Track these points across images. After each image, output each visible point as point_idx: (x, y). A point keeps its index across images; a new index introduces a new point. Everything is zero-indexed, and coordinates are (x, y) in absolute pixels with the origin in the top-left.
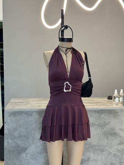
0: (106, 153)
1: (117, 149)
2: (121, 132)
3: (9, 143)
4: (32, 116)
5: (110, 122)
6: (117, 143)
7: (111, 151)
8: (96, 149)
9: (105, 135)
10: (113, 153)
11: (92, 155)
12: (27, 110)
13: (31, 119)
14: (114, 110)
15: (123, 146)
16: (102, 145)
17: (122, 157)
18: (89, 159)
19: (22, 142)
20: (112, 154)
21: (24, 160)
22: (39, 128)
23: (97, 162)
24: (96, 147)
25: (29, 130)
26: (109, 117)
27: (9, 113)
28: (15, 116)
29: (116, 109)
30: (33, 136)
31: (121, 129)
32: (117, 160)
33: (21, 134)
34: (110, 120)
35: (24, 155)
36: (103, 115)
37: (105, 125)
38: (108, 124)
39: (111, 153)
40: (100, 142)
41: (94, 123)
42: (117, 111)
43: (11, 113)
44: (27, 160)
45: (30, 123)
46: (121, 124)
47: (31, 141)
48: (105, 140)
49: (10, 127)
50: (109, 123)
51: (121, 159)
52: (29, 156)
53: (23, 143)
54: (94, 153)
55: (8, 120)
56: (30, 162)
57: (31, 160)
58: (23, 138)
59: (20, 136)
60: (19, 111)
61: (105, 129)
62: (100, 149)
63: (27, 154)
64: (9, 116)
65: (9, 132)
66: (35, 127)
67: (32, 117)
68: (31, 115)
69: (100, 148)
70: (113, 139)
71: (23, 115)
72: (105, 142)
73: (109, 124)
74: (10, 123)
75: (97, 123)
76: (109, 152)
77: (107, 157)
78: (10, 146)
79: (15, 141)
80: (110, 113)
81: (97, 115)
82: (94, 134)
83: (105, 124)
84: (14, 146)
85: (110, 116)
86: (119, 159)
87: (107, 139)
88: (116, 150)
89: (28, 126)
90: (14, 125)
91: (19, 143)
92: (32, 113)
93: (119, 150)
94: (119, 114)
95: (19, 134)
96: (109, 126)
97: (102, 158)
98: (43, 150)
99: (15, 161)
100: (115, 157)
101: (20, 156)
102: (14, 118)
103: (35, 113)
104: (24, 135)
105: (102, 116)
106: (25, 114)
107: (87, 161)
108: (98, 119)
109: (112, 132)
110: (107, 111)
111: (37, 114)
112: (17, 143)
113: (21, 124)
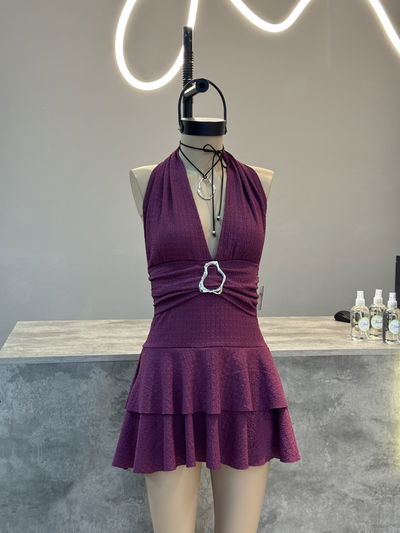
0: (329, 499)
1: (364, 485)
2: (376, 428)
3: (12, 467)
4: (88, 377)
5: (342, 395)
6: (363, 464)
7: (346, 491)
8: (297, 485)
9: (326, 438)
10: (352, 495)
11: (285, 503)
12: (71, 360)
13: (84, 387)
14: (356, 359)
15: (384, 472)
16: (317, 472)
17: (381, 509)
18: (275, 517)
19: (54, 463)
20: (348, 500)
21: (64, 523)
22: (110, 419)
23: (301, 525)
24: (298, 478)
25: (78, 425)
26: (339, 379)
27: (13, 371)
28: (30, 380)
29: (360, 353)
30: (92, 442)
31: (376, 419)
32: (366, 518)
33: (51, 440)
34: (342, 391)
35: (61, 507)
36: (321, 373)
37: (325, 408)
38: (336, 404)
39: (346, 495)
40: (309, 461)
42: (366, 360)
43: (17, 371)
44: (72, 525)
45: (82, 402)
46: (378, 404)
47: (86, 462)
48: (327, 454)
49: (16, 418)
50: (338, 399)
51: (379, 515)
52: (78, 509)
53: (60, 467)
54: (290, 497)
55: (9, 394)
56: (82, 528)
57: (86, 523)
58: (59, 450)
59: (49, 446)
60: (43, 362)
61: (326, 419)
62: (311, 483)
63: (70, 503)
64: (11, 381)
65: (11, 430)
66: (98, 414)
67: (87, 383)
68: (85, 377)
69: (310, 480)
70: (351, 452)
71: (57, 374)
72: (326, 461)
73: (339, 404)
74: (15, 403)
75: (301, 401)
76: (339, 493)
77: (333, 509)
78: (14, 479)
79: (32, 460)
80: (343, 368)
81: (299, 373)
83: (327, 404)
84: (29, 477)
85: (343, 377)
86: (372, 516)
87: (334, 450)
88: (361, 487)
89: (76, 412)
90: (27, 410)
91: (46, 469)
92: (89, 370)
93: (370, 487)
94: (369, 369)
95: (45, 437)
96: (338, 409)
97: (316, 513)
98: (123, 490)
99: (31, 527)
100: (358, 510)
101: (48, 509)
102: (28, 384)
103: (97, 370)
104: (62, 440)
105: (315, 377)
106: (65, 371)
107: (267, 522)
108: (303, 386)
109: (349, 430)
110: (332, 361)
111: (105, 373)
112: (38, 467)
113: (51, 406)
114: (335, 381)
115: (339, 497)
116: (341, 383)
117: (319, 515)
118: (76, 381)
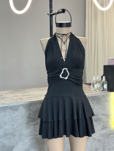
0: (91, 140)
1: (100, 134)
2: (103, 117)
4: (18, 110)
6: (100, 128)
7: (95, 137)
10: (97, 138)
13: (17, 114)
14: (97, 97)
15: (106, 130)
17: (105, 141)
19: (8, 141)
20: (96, 140)
22: (26, 123)
25: (15, 126)
29: (98, 95)
30: (20, 132)
31: (103, 114)
32: (101, 144)
33: (6, 132)
39: (96, 138)
42: (100, 97)
45: (16, 119)
46: (103, 110)
47: (18, 139)
51: (104, 143)
53: (10, 141)
58: (9, 135)
59: (6, 135)
66: (22, 122)
67: (17, 112)
68: (17, 110)
70: (96, 125)
71: (7, 110)
77: (92, 143)
79: (0, 140)
80: (94, 100)
85: (94, 103)
86: (103, 144)
88: (100, 135)
89: (14, 122)
91: (5, 142)
92: (18, 107)
93: (102, 135)
94: (101, 100)
95: (4, 132)
97: (88, 145)
98: (31, 146)
100: (99, 142)
103: (21, 107)
104: (10, 132)
106: (10, 109)
110: (91, 98)
111: (24, 108)
112: (2, 142)
113: (6, 121)
115: (94, 139)
116: (94, 105)
117: (88, 146)
118: (14, 111)
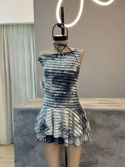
0: (116, 157)
3: (18, 140)
5: (120, 124)
7: (122, 155)
8: (105, 152)
9: (115, 138)
10: (124, 157)
11: (101, 158)
12: (34, 109)
16: (112, 149)
18: (98, 162)
19: (30, 140)
20: (123, 159)
21: (33, 157)
23: (106, 165)
24: (105, 150)
27: (18, 112)
28: (23, 115)
33: (29, 132)
34: (120, 123)
35: (32, 152)
36: (112, 116)
37: (114, 128)
38: (118, 127)
39: (122, 157)
40: (109, 145)
41: (102, 125)
43: (19, 112)
44: (35, 158)
48: (115, 143)
49: (19, 125)
50: (118, 125)
52: (37, 153)
54: (102, 156)
55: (17, 118)
56: (38, 159)
57: (39, 158)
58: (31, 136)
59: (28, 134)
60: (26, 109)
61: (114, 132)
62: (109, 152)
63: (35, 152)
64: (17, 115)
65: (18, 129)
70: (123, 143)
71: (30, 113)
72: (114, 145)
73: (119, 127)
74: (19, 121)
75: (105, 125)
76: (119, 156)
77: (117, 161)
78: (19, 143)
79: (24, 138)
80: (120, 115)
81: (104, 116)
82: (102, 136)
83: (114, 126)
84: (23, 143)
85: (120, 118)
87: (117, 142)
90: (22, 123)
91: (28, 141)
95: (27, 132)
96: (119, 128)
97: (112, 162)
99: (24, 158)
101: (28, 153)
102: (22, 116)
104: (32, 133)
105: (110, 117)
106: (32, 113)
107: (95, 163)
108: (106, 120)
109: (123, 136)
110: (116, 112)
112: (25, 140)
113: (29, 123)
114: (118, 119)
115: (120, 157)
116: (119, 120)
117: (112, 163)
118: (35, 115)
